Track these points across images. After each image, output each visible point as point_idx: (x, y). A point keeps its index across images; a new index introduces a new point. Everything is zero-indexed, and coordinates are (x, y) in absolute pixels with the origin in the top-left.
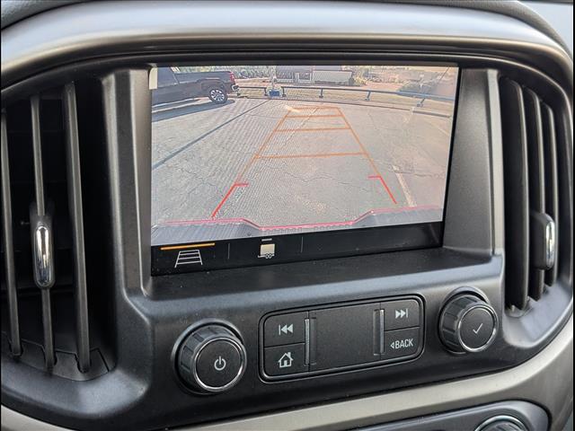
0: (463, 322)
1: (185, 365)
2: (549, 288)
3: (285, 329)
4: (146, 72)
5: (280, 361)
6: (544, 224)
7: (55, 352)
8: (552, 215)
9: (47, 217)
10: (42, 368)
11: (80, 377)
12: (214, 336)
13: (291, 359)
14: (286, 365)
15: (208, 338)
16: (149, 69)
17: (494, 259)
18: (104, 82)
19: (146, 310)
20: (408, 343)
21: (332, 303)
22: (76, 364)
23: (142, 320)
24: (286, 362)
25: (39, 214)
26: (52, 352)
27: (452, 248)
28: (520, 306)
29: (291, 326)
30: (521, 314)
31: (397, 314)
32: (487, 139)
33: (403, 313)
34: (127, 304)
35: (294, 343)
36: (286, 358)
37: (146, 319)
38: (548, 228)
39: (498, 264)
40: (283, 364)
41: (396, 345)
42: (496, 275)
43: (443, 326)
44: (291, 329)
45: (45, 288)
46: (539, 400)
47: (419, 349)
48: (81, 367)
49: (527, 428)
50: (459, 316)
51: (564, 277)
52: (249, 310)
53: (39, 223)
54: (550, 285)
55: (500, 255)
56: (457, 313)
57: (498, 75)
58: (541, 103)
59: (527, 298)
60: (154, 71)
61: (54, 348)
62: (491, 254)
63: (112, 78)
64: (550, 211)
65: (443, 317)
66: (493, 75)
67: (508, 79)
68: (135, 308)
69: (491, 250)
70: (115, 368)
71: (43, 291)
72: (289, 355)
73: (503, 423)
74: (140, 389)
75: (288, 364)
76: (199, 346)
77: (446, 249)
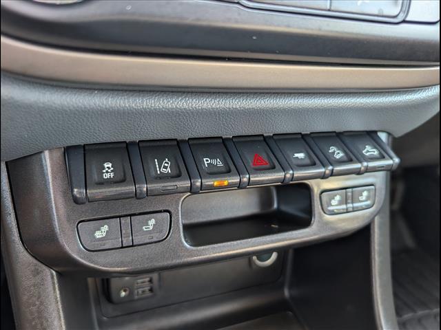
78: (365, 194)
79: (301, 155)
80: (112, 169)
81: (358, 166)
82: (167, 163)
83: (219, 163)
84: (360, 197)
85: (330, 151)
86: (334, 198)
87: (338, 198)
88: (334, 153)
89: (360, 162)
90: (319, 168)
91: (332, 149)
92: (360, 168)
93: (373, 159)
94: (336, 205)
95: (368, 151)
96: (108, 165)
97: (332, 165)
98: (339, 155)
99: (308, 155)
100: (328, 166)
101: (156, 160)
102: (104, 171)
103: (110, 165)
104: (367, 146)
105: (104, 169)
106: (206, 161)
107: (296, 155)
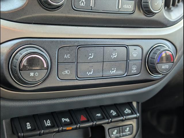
5: (80, 2)
13: (85, 3)
14: (82, 5)
20: (129, 7)
24: (82, 3)
28: (168, 8)
40: (81, 4)
41: (125, 6)
54: (179, 3)
59: (171, 6)
75: (83, 4)
78: (128, 129)
79: (99, 115)
80: (30, 125)
81: (122, 118)
82: (49, 121)
83: (67, 120)
84: (126, 130)
85: (111, 112)
86: (114, 131)
87: (116, 131)
88: (112, 113)
89: (123, 116)
90: (106, 120)
91: (112, 111)
92: (123, 119)
93: (128, 114)
94: (115, 134)
95: (127, 111)
96: (28, 124)
97: (111, 118)
98: (114, 114)
99: (102, 114)
100: (110, 119)
101: (45, 121)
102: (27, 126)
103: (29, 124)
104: (127, 109)
105: (27, 125)
106: (63, 120)
107: (97, 115)
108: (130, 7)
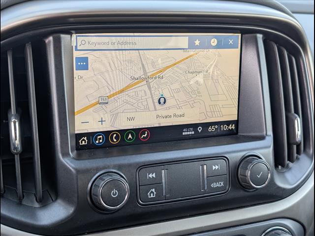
0: (251, 171)
1: (95, 195)
2: (299, 156)
3: (151, 176)
4: (70, 36)
5: (149, 194)
6: (294, 118)
7: (23, 192)
8: (298, 114)
9: (17, 115)
10: (16, 201)
11: (37, 205)
12: (110, 177)
13: (155, 193)
14: (152, 196)
15: (107, 179)
16: (71, 34)
17: (267, 137)
18: (47, 41)
19: (73, 165)
20: (220, 184)
21: (176, 161)
22: (35, 198)
23: (71, 170)
24: (152, 194)
25: (13, 113)
26: (21, 192)
27: (243, 134)
28: (283, 166)
29: (154, 174)
30: (285, 171)
31: (214, 168)
32: (259, 72)
33: (217, 167)
34: (62, 162)
35: (156, 183)
36: (152, 192)
37: (73, 170)
38: (296, 121)
39: (269, 140)
40: (150, 196)
41: (214, 185)
42: (269, 147)
43: (240, 175)
44: (154, 175)
45: (17, 154)
46: (297, 218)
47: (227, 187)
48: (38, 199)
49: (292, 234)
50: (248, 167)
51: (307, 150)
52: (130, 165)
53: (13, 117)
54: (300, 155)
55: (270, 136)
56: (247, 166)
57: (263, 38)
58: (288, 55)
59: (287, 162)
60: (74, 36)
61: (22, 189)
62: (265, 135)
63: (51, 38)
64: (296, 112)
65: (240, 169)
66: (260, 37)
67: (268, 40)
68: (66, 164)
69: (265, 133)
70: (56, 199)
71: (16, 156)
72: (153, 190)
73: (278, 231)
74: (71, 210)
75: (153, 195)
76: (102, 183)
77: (240, 135)
108: (222, 184)
